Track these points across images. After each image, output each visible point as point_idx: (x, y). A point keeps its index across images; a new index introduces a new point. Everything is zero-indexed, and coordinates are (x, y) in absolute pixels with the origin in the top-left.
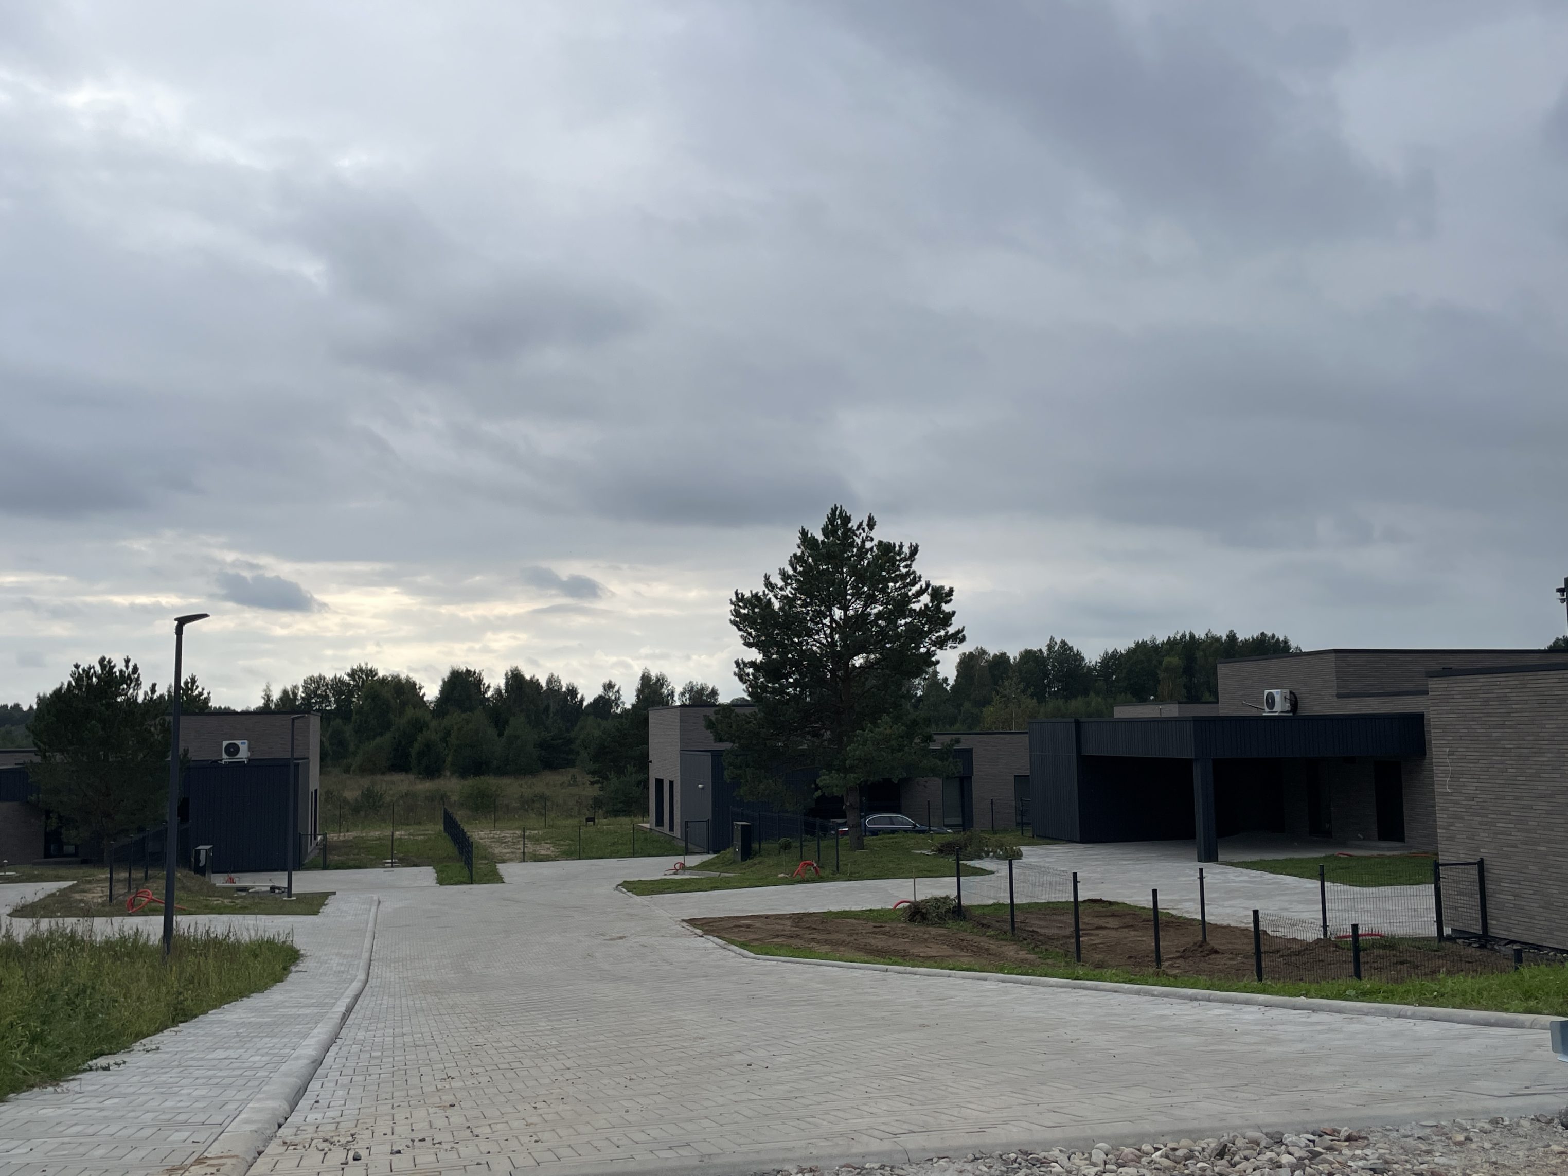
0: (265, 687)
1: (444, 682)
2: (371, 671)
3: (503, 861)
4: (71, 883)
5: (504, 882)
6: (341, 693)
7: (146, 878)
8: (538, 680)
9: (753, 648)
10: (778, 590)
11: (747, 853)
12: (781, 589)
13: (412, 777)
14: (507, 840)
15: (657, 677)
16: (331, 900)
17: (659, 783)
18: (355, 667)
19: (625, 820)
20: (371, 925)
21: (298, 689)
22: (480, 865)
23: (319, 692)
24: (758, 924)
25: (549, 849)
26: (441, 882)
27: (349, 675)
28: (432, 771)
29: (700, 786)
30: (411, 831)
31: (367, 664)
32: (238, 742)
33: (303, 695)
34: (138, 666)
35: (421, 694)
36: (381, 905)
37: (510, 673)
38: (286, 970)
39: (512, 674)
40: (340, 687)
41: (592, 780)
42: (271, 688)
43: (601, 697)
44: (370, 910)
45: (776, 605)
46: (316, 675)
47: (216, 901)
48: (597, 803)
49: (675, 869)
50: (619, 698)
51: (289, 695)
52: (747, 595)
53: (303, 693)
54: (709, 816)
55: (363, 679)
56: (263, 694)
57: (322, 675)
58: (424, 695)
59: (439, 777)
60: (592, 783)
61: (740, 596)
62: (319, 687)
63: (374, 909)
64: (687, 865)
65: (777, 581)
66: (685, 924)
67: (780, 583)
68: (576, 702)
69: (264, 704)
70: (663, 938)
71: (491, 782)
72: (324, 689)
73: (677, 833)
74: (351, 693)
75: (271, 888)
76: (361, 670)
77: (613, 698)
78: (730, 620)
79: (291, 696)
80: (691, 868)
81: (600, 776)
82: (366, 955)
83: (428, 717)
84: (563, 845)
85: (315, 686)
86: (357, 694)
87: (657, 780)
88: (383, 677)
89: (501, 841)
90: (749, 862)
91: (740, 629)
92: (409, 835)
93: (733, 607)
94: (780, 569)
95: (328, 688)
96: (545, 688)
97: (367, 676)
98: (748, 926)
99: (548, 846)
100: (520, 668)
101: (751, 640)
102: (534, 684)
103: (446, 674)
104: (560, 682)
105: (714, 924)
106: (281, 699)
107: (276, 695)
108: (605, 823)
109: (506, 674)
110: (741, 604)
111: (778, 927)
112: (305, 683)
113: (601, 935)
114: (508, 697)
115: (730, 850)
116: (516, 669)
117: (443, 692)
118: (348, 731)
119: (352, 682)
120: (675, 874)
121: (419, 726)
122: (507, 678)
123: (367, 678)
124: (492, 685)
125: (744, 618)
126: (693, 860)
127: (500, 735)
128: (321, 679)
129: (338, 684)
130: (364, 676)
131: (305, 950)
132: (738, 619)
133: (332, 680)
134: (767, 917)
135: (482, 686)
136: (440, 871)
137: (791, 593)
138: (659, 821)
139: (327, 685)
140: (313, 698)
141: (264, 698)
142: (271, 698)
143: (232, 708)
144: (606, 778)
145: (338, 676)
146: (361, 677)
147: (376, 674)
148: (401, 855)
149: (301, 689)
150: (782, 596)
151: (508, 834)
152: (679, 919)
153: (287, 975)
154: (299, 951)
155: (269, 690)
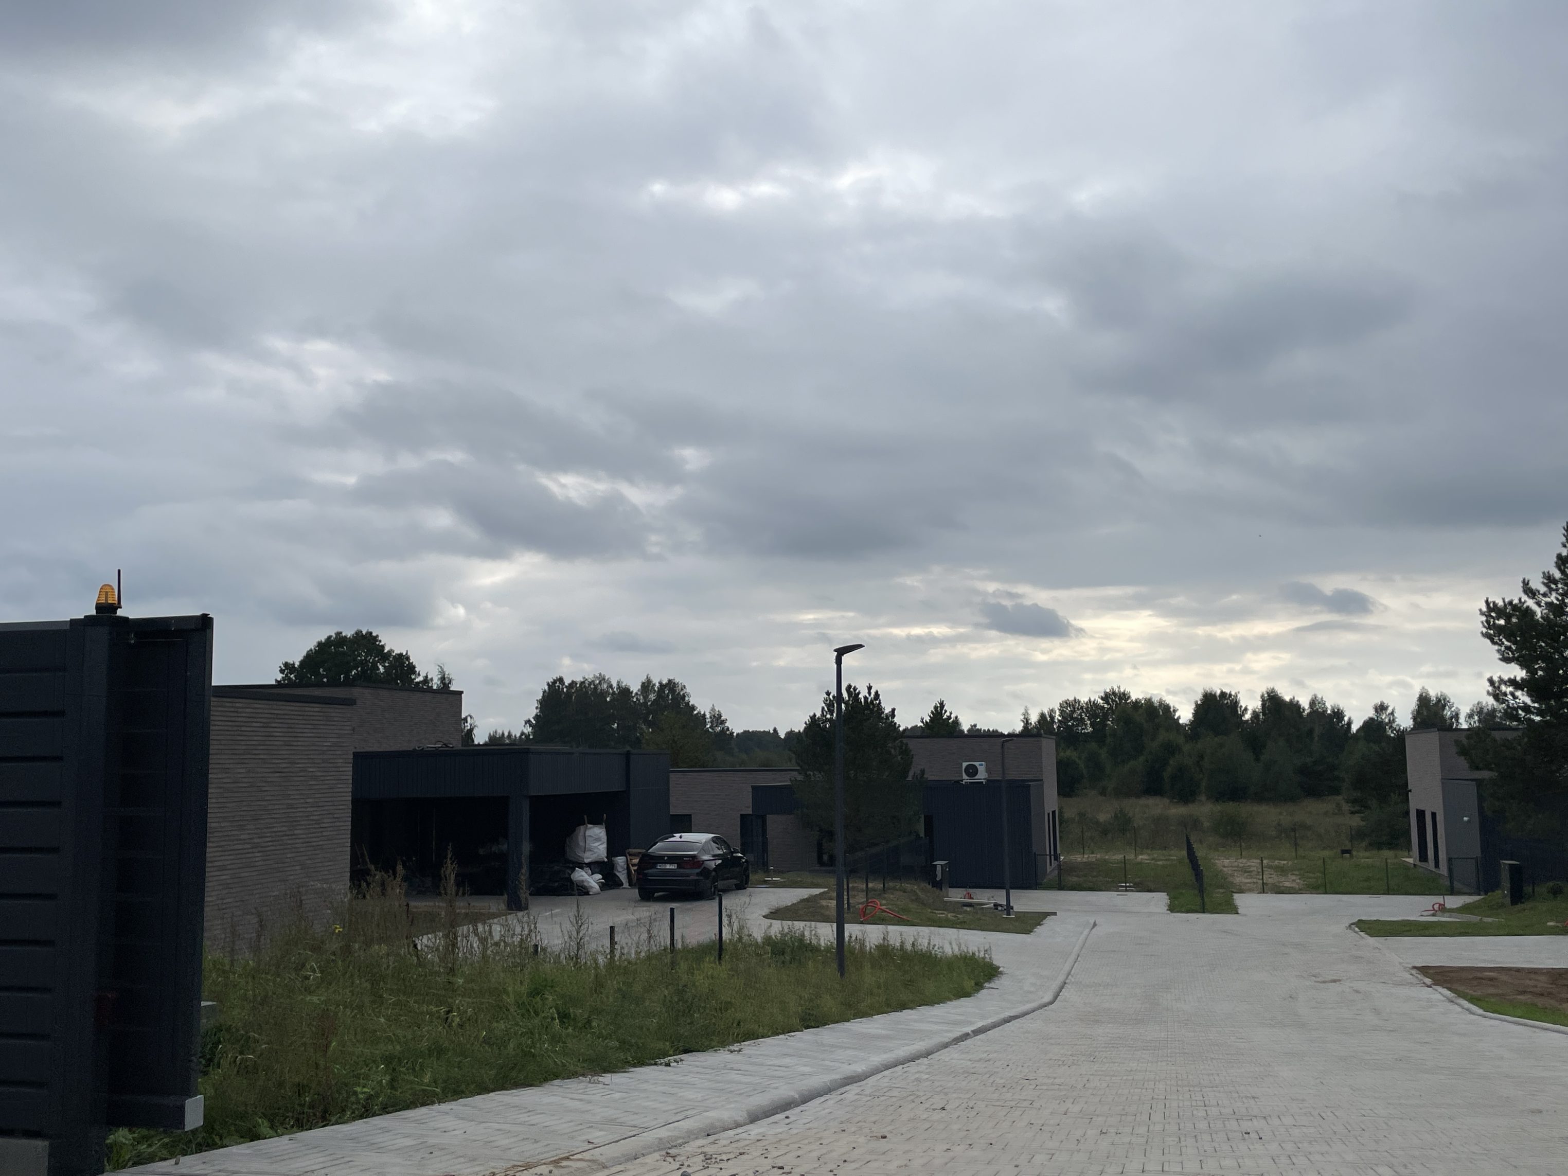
0: (1023, 711)
1: (1197, 705)
2: (1124, 694)
3: (1241, 891)
4: (822, 890)
5: (1238, 913)
6: (1097, 716)
7: (884, 890)
8: (1298, 702)
9: (1513, 664)
10: (1540, 596)
11: (1517, 897)
12: (1545, 595)
13: (1166, 801)
14: (1251, 869)
15: (1437, 698)
16: (1049, 922)
17: (1421, 814)
18: (1108, 691)
19: (1387, 853)
20: (1077, 948)
21: (1055, 713)
22: (1218, 894)
23: (1075, 715)
24: (1504, 977)
25: (1294, 880)
26: (1173, 908)
27: (1102, 698)
28: (1186, 796)
29: (1466, 819)
30: (1155, 856)
31: (1119, 688)
32: (977, 764)
33: (1060, 718)
34: (879, 693)
35: (1176, 717)
36: (1096, 927)
37: (1266, 695)
38: (979, 986)
39: (1269, 695)
40: (1095, 711)
41: (1353, 809)
42: (1029, 712)
43: (1371, 719)
44: (1082, 933)
45: (1539, 612)
46: (1071, 699)
47: (941, 915)
48: (1358, 835)
49: (1434, 910)
50: (1394, 721)
51: (1046, 719)
52: (1500, 603)
53: (1060, 716)
54: (1477, 852)
55: (1116, 702)
56: (1022, 717)
57: (1077, 698)
58: (1179, 718)
59: (1193, 801)
60: (1353, 813)
61: (1491, 605)
62: (1075, 711)
63: (1086, 932)
64: (1448, 906)
65: (1537, 584)
66: (1414, 972)
67: (1543, 589)
68: (1343, 726)
69: (1024, 727)
70: (1383, 985)
71: (1245, 810)
72: (1079, 712)
73: (1444, 870)
74: (1105, 717)
75: (994, 905)
76: (1114, 693)
77: (1387, 720)
78: (1482, 633)
79: (1049, 719)
80: (1451, 911)
81: (1360, 805)
82: (1061, 978)
83: (1181, 740)
84: (1311, 878)
85: (1070, 708)
86: (1112, 717)
87: (1418, 811)
88: (1136, 700)
89: (1245, 871)
90: (1519, 906)
91: (1494, 643)
92: (1153, 859)
93: (1484, 618)
94: (1544, 573)
95: (1083, 712)
96: (1307, 711)
97: (1120, 698)
98: (1491, 979)
99: (1294, 877)
100: (1276, 689)
101: (1511, 655)
102: (1294, 706)
103: (1199, 697)
104: (1324, 704)
105: (1450, 974)
106: (1039, 722)
107: (1034, 719)
108: (1365, 857)
109: (1262, 696)
110: (1493, 614)
111: (1528, 982)
112: (1061, 706)
113: (1314, 976)
114: (1264, 721)
115: (1498, 892)
116: (1273, 691)
117: (1196, 714)
118: (1103, 754)
119: (1106, 706)
120: (1433, 915)
121: (1171, 749)
122: (1263, 700)
123: (1121, 701)
124: (1248, 708)
125: (1500, 630)
126: (1454, 902)
127: (1257, 759)
128: (1076, 702)
129: (1092, 707)
130: (1117, 699)
131: (1004, 967)
132: (1492, 632)
133: (1087, 704)
134: (1518, 970)
135: (1239, 709)
136: (1175, 898)
137: (1557, 599)
138: (1423, 857)
139: (1082, 708)
140: (1069, 721)
141: (1023, 722)
142: (1030, 721)
143: (1000, 731)
144: (1367, 807)
145: (1092, 700)
146: (1115, 701)
147: (1129, 697)
148: (1138, 880)
149: (1058, 713)
150: (1546, 603)
151: (1254, 863)
152: (1410, 966)
153: (977, 991)
154: (999, 968)
155: (1028, 713)
